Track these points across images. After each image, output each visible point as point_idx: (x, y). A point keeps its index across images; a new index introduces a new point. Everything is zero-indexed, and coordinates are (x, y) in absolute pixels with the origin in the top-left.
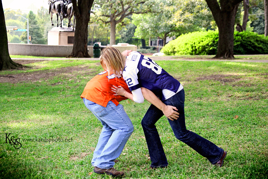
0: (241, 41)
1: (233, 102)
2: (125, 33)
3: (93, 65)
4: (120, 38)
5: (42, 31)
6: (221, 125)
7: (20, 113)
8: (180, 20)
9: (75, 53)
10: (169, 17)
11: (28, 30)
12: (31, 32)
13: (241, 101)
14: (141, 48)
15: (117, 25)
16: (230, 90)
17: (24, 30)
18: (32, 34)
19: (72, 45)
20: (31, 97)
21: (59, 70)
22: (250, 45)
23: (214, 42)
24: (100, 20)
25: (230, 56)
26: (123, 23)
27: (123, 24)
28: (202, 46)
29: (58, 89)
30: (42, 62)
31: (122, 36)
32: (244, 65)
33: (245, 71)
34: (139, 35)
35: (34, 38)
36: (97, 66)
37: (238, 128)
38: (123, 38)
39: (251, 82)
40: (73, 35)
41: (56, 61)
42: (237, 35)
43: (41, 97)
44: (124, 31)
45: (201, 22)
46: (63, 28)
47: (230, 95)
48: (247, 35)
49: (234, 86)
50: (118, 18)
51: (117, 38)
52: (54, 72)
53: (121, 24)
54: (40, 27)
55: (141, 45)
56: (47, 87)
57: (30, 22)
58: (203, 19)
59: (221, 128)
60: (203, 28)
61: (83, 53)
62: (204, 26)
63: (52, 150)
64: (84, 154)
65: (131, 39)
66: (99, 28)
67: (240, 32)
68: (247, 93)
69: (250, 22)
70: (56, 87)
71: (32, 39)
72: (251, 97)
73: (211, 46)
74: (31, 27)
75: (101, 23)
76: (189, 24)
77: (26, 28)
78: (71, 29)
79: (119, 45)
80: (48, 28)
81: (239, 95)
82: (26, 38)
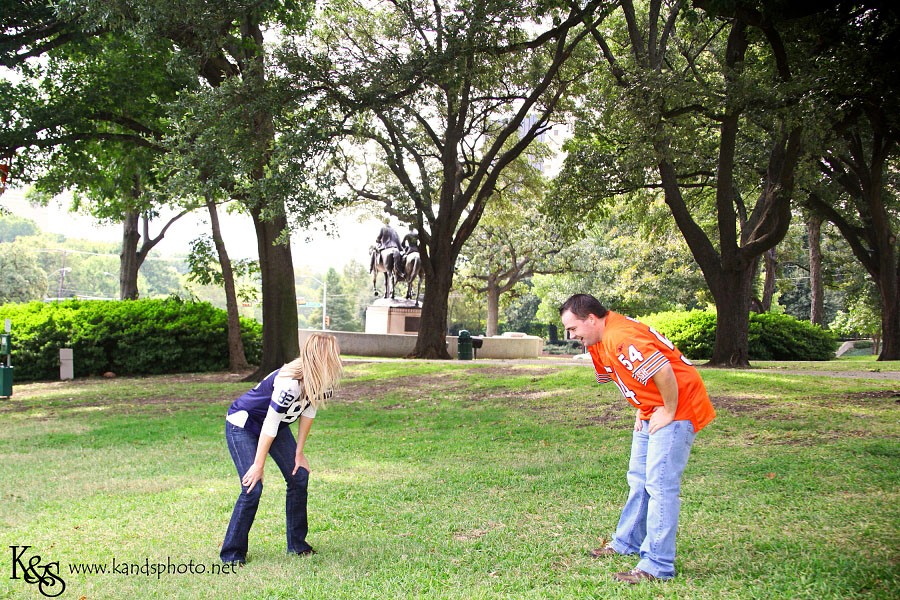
0: (761, 333)
1: (759, 449)
2: (516, 312)
3: (459, 373)
4: (504, 321)
5: (350, 306)
6: (740, 491)
7: (338, 457)
8: (632, 288)
9: (421, 350)
10: (610, 281)
11: (324, 305)
12: (331, 309)
13: (776, 447)
14: (548, 344)
15: (501, 296)
16: (751, 425)
17: (317, 305)
18: (331, 313)
19: (416, 334)
20: (350, 430)
21: (394, 381)
22: (780, 341)
23: (704, 333)
24: (469, 285)
25: (741, 362)
26: (514, 291)
27: (515, 294)
28: (680, 341)
29: (399, 417)
30: (360, 366)
31: (509, 318)
32: (773, 379)
33: (777, 391)
34: (545, 318)
35: (335, 320)
36: (468, 375)
37: (778, 496)
38: (510, 322)
39: (794, 412)
40: (418, 314)
41: (385, 364)
42: (753, 321)
43: (369, 429)
44: (515, 309)
45: (677, 292)
46: (397, 301)
47: (753, 436)
48: (774, 321)
49: (758, 418)
50: (504, 282)
51: (500, 321)
52: (385, 385)
53: (509, 293)
54: (348, 299)
55: (548, 338)
56: (376, 412)
57: (329, 289)
58: (681, 287)
59: (741, 495)
60: (680, 305)
61: (437, 350)
62: (681, 302)
63: (415, 523)
64: (477, 532)
65: (528, 325)
66: (466, 301)
67: (758, 313)
68: (786, 433)
69: (778, 294)
70: (394, 412)
71: (331, 321)
72: (796, 441)
73: (699, 340)
74: (329, 299)
75: (469, 292)
76: (650, 297)
77: (321, 301)
78: (412, 303)
79: (507, 335)
80: (362, 301)
81: (771, 436)
82: (321, 320)
